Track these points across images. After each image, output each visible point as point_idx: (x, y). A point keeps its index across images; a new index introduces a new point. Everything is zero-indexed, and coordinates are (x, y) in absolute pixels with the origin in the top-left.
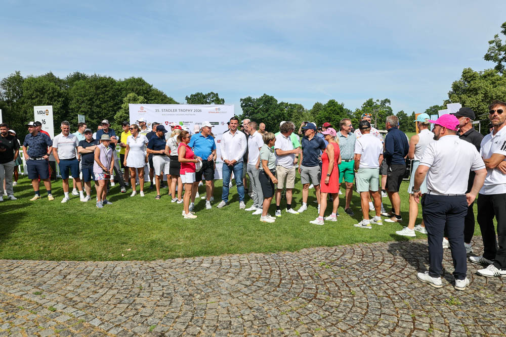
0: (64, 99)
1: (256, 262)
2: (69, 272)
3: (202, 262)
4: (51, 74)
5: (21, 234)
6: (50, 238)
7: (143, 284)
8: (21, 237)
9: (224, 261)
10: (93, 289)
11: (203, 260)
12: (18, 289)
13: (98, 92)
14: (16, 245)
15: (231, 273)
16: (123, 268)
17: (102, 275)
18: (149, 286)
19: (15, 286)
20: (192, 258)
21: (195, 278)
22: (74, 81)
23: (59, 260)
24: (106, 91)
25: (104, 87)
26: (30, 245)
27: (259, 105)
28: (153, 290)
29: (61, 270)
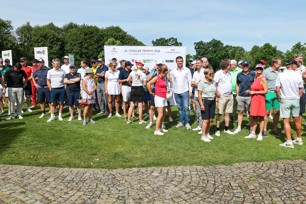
0: (61, 43)
1: (196, 173)
2: (49, 176)
3: (153, 172)
4: (52, 24)
5: (18, 144)
6: (39, 149)
7: (105, 188)
8: (18, 147)
9: (171, 171)
10: (65, 191)
11: (154, 170)
12: (9, 189)
13: (86, 37)
14: (13, 153)
15: (175, 182)
16: (90, 174)
17: (74, 180)
18: (109, 190)
19: (7, 186)
20: (145, 168)
21: (146, 185)
22: (68, 29)
23: (43, 166)
24: (92, 37)
25: (90, 34)
26: (24, 154)
27: (209, 48)
28: (111, 193)
29: (43, 175)
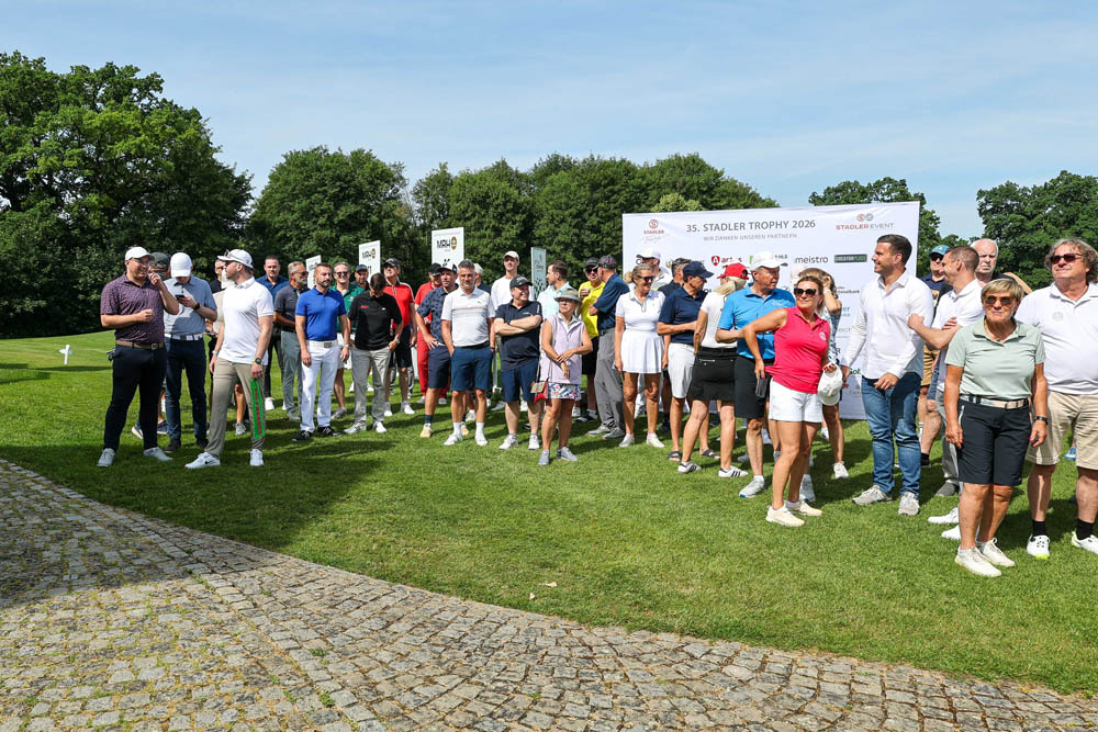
0: (524, 216)
2: (401, 615)
3: (729, 661)
4: (504, 163)
5: (353, 507)
6: (401, 526)
7: (549, 690)
8: (350, 514)
9: (801, 671)
10: (428, 672)
11: (737, 653)
12: (288, 634)
13: (596, 195)
14: (333, 529)
16: (519, 630)
17: (464, 640)
18: (558, 699)
19: (287, 625)
20: (707, 642)
21: (693, 707)
22: (547, 175)
23: (395, 581)
24: (613, 192)
25: (608, 184)
26: (358, 535)
27: (1043, 206)
28: (564, 713)
29: (387, 607)
